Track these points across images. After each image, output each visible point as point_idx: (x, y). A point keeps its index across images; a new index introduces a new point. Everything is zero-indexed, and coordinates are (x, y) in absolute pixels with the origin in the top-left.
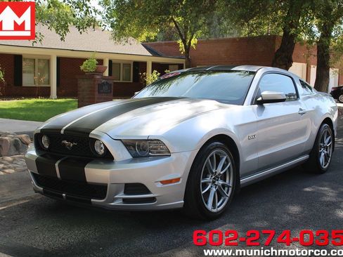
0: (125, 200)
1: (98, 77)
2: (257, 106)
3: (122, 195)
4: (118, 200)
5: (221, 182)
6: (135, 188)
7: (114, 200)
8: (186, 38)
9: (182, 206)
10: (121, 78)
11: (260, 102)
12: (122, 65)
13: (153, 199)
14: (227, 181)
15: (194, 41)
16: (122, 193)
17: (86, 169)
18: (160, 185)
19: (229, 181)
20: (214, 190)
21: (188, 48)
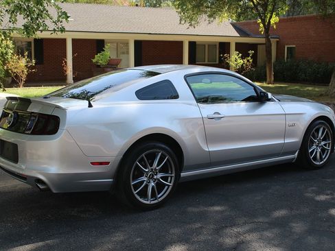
8: (266, 17)
10: (206, 60)
12: (207, 46)
15: (274, 19)
21: (268, 27)
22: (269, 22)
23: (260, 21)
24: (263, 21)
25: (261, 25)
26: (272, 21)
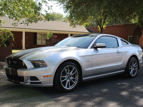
0: (31, 83)
1: (53, 40)
2: (93, 49)
3: (29, 81)
4: (29, 82)
5: (72, 78)
6: (33, 78)
7: (27, 82)
8: (101, 25)
9: (52, 86)
11: (95, 48)
13: (40, 83)
14: (76, 78)
16: (30, 80)
17: (18, 71)
18: (42, 77)
19: (77, 78)
20: (68, 81)
21: (102, 29)
22: (103, 27)
23: (99, 26)
24: (100, 26)
25: (99, 28)
26: (104, 26)
